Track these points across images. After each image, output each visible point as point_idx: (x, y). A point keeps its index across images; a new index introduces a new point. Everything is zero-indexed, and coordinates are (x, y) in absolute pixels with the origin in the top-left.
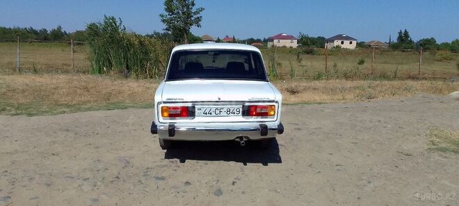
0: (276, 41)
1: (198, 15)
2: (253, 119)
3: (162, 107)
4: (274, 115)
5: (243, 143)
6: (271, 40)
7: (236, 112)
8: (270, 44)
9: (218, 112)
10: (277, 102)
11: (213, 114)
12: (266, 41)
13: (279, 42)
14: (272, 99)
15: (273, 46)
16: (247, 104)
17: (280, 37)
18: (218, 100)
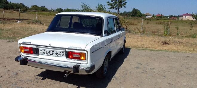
0: (184, 17)
1: (125, 2)
2: (72, 60)
4: (85, 59)
5: (65, 76)
6: (182, 16)
7: (62, 55)
8: (180, 18)
9: (51, 53)
10: (87, 51)
11: (48, 54)
12: (178, 17)
13: (185, 17)
14: (83, 49)
15: (182, 19)
16: (67, 50)
17: (186, 15)
18: (49, 46)
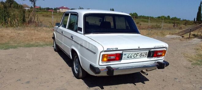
3: (103, 55)
4: (164, 56)
6: (59, 9)
7: (145, 55)
9: (135, 56)
10: (166, 48)
11: (133, 57)
13: (62, 10)
15: (60, 12)
18: (138, 48)
